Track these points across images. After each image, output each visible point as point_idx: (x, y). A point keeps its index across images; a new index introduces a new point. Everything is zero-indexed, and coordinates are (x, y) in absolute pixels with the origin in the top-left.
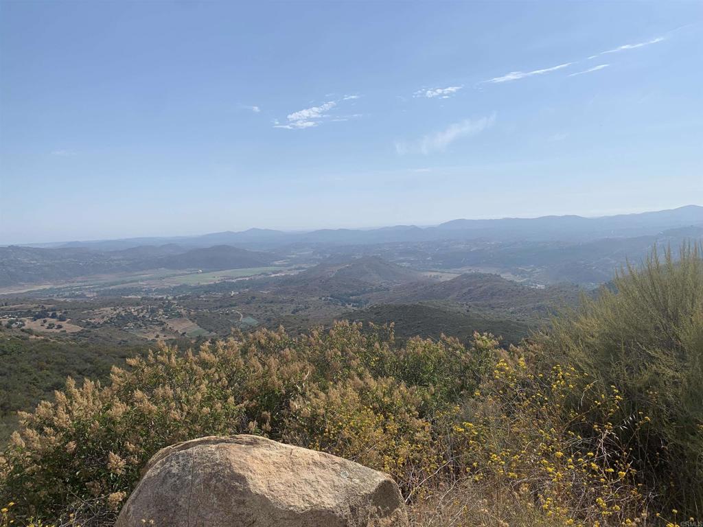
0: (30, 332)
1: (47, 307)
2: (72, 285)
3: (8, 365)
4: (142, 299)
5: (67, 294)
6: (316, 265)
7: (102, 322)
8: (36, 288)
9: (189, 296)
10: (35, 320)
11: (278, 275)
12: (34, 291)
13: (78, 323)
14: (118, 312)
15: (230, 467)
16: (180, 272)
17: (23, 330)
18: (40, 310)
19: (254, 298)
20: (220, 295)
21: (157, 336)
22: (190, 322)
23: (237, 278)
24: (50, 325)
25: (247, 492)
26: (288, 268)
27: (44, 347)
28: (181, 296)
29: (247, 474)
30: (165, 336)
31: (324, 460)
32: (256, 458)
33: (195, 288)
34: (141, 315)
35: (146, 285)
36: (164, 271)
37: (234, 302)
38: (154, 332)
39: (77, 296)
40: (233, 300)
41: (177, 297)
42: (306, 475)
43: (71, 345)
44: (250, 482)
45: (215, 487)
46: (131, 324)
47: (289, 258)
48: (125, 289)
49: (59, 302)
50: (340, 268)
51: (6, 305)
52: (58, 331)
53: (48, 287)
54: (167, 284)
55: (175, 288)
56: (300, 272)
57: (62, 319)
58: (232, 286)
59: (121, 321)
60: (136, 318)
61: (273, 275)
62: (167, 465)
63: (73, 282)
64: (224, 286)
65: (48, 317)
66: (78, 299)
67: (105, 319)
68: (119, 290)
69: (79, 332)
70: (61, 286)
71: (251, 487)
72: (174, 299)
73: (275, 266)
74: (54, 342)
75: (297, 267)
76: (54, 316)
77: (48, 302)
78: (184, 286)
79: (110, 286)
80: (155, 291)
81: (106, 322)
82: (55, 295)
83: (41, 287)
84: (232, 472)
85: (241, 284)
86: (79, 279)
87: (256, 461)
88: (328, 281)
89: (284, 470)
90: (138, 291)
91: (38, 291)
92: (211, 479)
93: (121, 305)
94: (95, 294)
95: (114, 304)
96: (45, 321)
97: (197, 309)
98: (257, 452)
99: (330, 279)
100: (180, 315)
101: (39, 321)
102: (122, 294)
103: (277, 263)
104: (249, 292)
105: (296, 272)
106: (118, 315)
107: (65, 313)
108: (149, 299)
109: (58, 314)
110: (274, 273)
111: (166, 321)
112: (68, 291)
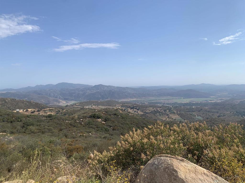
0: (130, 113)
1: (134, 106)
2: (141, 99)
3: (123, 122)
4: (162, 106)
5: (140, 102)
6: (229, 99)
7: (149, 112)
8: (132, 100)
9: (177, 107)
10: (131, 109)
11: (212, 101)
12: (131, 101)
13: (142, 111)
14: (154, 109)
15: (173, 166)
16: (175, 98)
17: (128, 112)
18: (132, 106)
19: (202, 109)
20: (189, 107)
21: (166, 119)
22: (178, 115)
23: (196, 101)
24: (135, 111)
25: (177, 176)
26: (217, 99)
27: (133, 118)
28: (175, 106)
29: (178, 170)
30: (169, 119)
31: (208, 174)
32: (182, 166)
33: (180, 104)
34: (161, 111)
35: (164, 101)
36: (169, 97)
37: (194, 110)
38: (165, 118)
39: (143, 103)
40: (194, 109)
41: (173, 106)
42: (200, 177)
43: (140, 118)
44: (179, 173)
45: (167, 172)
46: (158, 114)
47: (217, 95)
48: (157, 102)
49: (138, 105)
50: (241, 100)
51: (124, 104)
52: (137, 113)
53: (135, 100)
54: (170, 102)
55: (173, 103)
56: (222, 101)
57: (138, 110)
58: (194, 104)
59: (155, 112)
60: (159, 112)
61: (210, 102)
62: (154, 161)
63: (142, 99)
64: (190, 104)
65: (134, 109)
66: (143, 104)
67: (150, 111)
68: (155, 102)
69: (143, 114)
70: (139, 100)
71: (179, 175)
72: (172, 107)
73: (211, 98)
74: (136, 117)
75: (220, 99)
76: (136, 109)
77: (135, 104)
78: (176, 103)
79: (152, 101)
80: (166, 104)
81: (150, 112)
82: (137, 102)
83: (133, 100)
84: (173, 168)
85: (197, 104)
86: (144, 98)
87: (182, 167)
88: (235, 106)
89: (192, 173)
90: (160, 103)
91: (132, 101)
92: (166, 169)
93: (155, 107)
94: (148, 103)
95: (153, 107)
96: (134, 110)
97: (180, 111)
98: (183, 164)
99: (236, 105)
100: (174, 113)
101: (132, 110)
102: (156, 104)
103: (212, 97)
104: (200, 107)
105: (220, 101)
106: (154, 110)
107: (139, 108)
108: (164, 106)
109: (137, 108)
110: (210, 101)
111: (169, 114)
112: (140, 101)
